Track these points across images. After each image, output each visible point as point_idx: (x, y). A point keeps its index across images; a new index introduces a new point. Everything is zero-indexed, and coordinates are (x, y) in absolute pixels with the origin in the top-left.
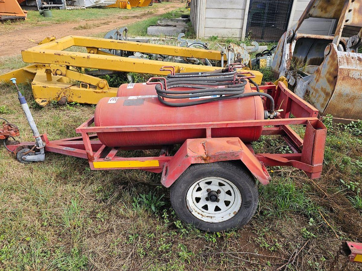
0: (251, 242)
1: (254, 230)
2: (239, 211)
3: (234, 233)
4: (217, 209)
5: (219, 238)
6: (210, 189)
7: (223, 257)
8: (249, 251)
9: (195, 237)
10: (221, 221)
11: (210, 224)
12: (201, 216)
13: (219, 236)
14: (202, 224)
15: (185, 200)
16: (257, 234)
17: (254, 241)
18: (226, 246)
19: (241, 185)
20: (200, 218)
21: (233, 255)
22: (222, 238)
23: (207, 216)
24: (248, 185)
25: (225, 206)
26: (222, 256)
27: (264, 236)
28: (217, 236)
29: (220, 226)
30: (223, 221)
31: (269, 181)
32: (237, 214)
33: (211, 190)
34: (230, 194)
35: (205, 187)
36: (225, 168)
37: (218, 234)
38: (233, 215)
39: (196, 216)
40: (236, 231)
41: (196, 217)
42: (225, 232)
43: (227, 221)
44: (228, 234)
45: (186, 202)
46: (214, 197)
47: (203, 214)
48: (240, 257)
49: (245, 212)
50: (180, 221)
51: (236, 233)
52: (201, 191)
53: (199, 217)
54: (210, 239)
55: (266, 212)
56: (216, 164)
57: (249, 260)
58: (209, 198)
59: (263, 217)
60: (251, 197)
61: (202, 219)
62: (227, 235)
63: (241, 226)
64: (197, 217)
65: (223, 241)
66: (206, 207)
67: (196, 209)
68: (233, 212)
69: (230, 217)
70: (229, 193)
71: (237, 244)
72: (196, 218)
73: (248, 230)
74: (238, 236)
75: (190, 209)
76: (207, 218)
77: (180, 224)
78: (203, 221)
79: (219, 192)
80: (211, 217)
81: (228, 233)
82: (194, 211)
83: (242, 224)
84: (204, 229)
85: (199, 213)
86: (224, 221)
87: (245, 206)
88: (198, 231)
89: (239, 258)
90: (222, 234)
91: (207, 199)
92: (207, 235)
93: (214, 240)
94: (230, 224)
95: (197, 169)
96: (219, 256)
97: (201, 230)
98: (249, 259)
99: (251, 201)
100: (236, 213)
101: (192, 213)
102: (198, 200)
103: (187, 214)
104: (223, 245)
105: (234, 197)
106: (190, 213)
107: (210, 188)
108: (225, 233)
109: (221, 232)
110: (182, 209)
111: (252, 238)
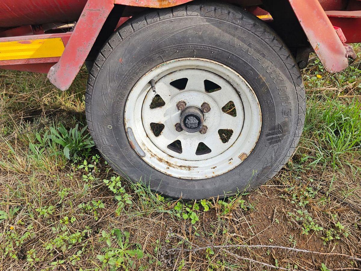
0: (277, 221)
1: (284, 193)
2: (253, 151)
3: (240, 201)
4: (203, 149)
5: (206, 212)
6: (184, 102)
7: (214, 258)
8: (274, 243)
9: (152, 211)
10: (210, 175)
11: (187, 182)
12: (167, 166)
13: (206, 209)
14: (168, 184)
15: (123, 127)
16: (293, 202)
17: (286, 219)
18: (221, 232)
19: (264, 79)
20: (163, 170)
21: (237, 251)
22: (212, 211)
23: (181, 166)
24: (285, 78)
25: (221, 141)
26: (211, 256)
27: (307, 207)
28: (202, 208)
29: (208, 187)
30: (214, 175)
31: (346, 60)
32: (247, 160)
33: (188, 105)
34: (233, 113)
35: (172, 97)
36: (219, 25)
37: (203, 203)
38: (237, 162)
39: (153, 165)
40: (245, 198)
41: (154, 168)
42: (219, 199)
43: (224, 176)
44: (225, 204)
45: (126, 133)
46: (193, 121)
47: (172, 161)
48: (255, 259)
49: (269, 152)
50: (118, 178)
51: (244, 201)
52: (163, 107)
53: (161, 167)
54: (185, 216)
55: (306, 157)
56: (196, 13)
57: (277, 265)
58: (182, 125)
59: (301, 166)
60: (287, 113)
61: (169, 172)
62: (223, 206)
63: (256, 186)
64: (157, 168)
65: (215, 219)
66: (176, 146)
67: (155, 150)
68: (239, 154)
69: (231, 167)
70: (230, 109)
71: (246, 225)
72: (153, 170)
73: (271, 193)
74: (248, 208)
75: (137, 149)
76: (179, 170)
77: (119, 184)
78: (169, 175)
79: (205, 108)
80: (189, 168)
81: (227, 201)
82: (148, 155)
83: (258, 182)
84: (172, 194)
85: (161, 160)
86: (219, 176)
87: (268, 140)
88: (160, 198)
89: (252, 260)
90: (213, 203)
91: (179, 128)
92: (178, 207)
93: (195, 217)
94: (230, 181)
95: (140, 32)
96: (205, 256)
97: (166, 197)
98: (276, 261)
99: (285, 124)
100: (245, 157)
101: (144, 158)
102: (157, 129)
103: (131, 161)
104: (214, 231)
105: (242, 118)
106: (139, 159)
107: (183, 100)
108: (220, 202)
109: (211, 200)
110: (116, 150)
111: (280, 212)
